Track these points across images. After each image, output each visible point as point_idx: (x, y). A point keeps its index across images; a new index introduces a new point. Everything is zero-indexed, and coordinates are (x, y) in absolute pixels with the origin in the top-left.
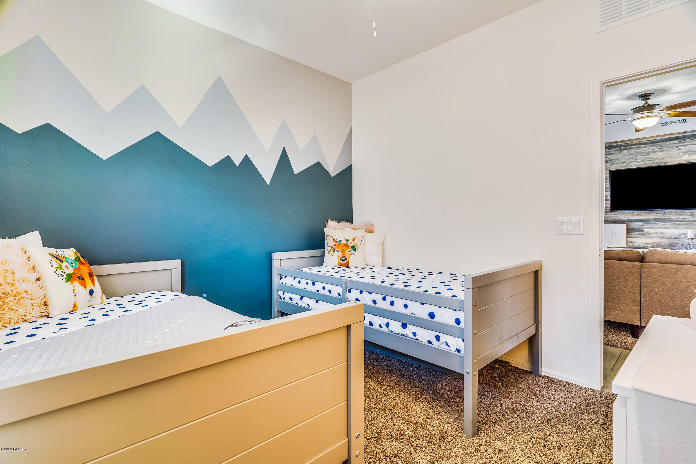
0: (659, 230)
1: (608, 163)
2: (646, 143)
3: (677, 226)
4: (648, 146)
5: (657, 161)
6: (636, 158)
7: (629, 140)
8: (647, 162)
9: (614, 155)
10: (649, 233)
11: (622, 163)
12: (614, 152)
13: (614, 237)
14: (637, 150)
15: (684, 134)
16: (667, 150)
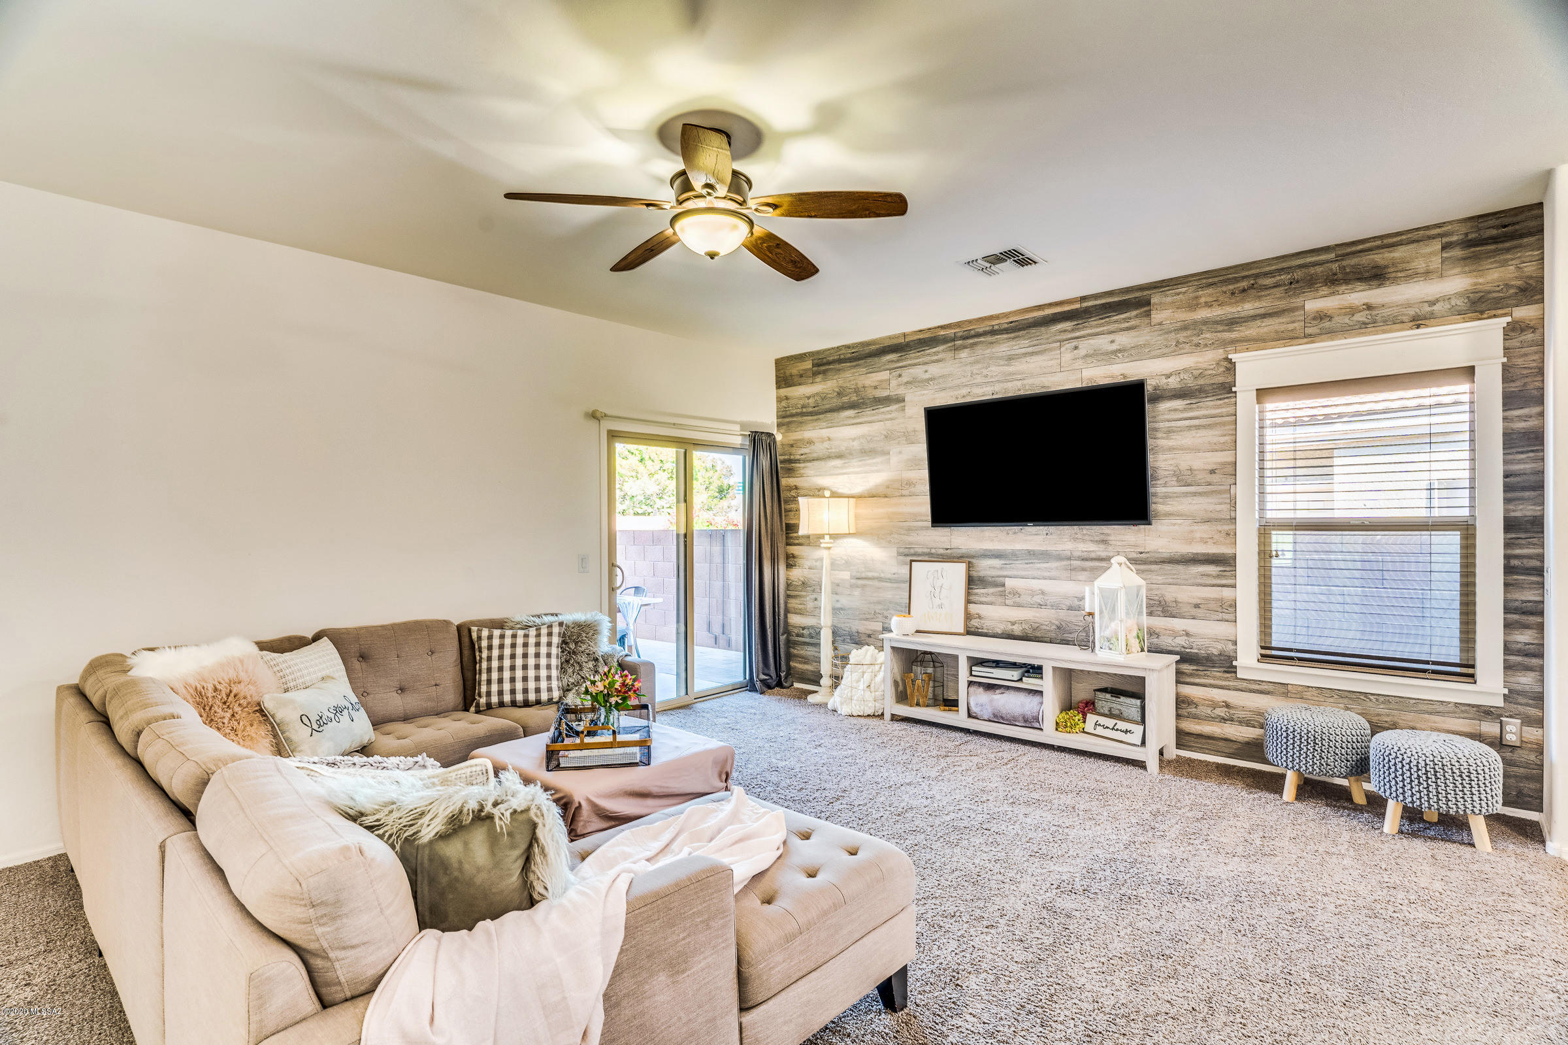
0: (1036, 584)
1: (930, 388)
2: (1006, 331)
3: (1073, 573)
4: (1010, 338)
5: (1031, 381)
6: (985, 372)
7: (970, 322)
8: (1010, 385)
9: (940, 365)
10: (1015, 593)
11: (958, 387)
12: (940, 356)
13: (937, 601)
14: (988, 351)
15: (1085, 304)
16: (1051, 350)
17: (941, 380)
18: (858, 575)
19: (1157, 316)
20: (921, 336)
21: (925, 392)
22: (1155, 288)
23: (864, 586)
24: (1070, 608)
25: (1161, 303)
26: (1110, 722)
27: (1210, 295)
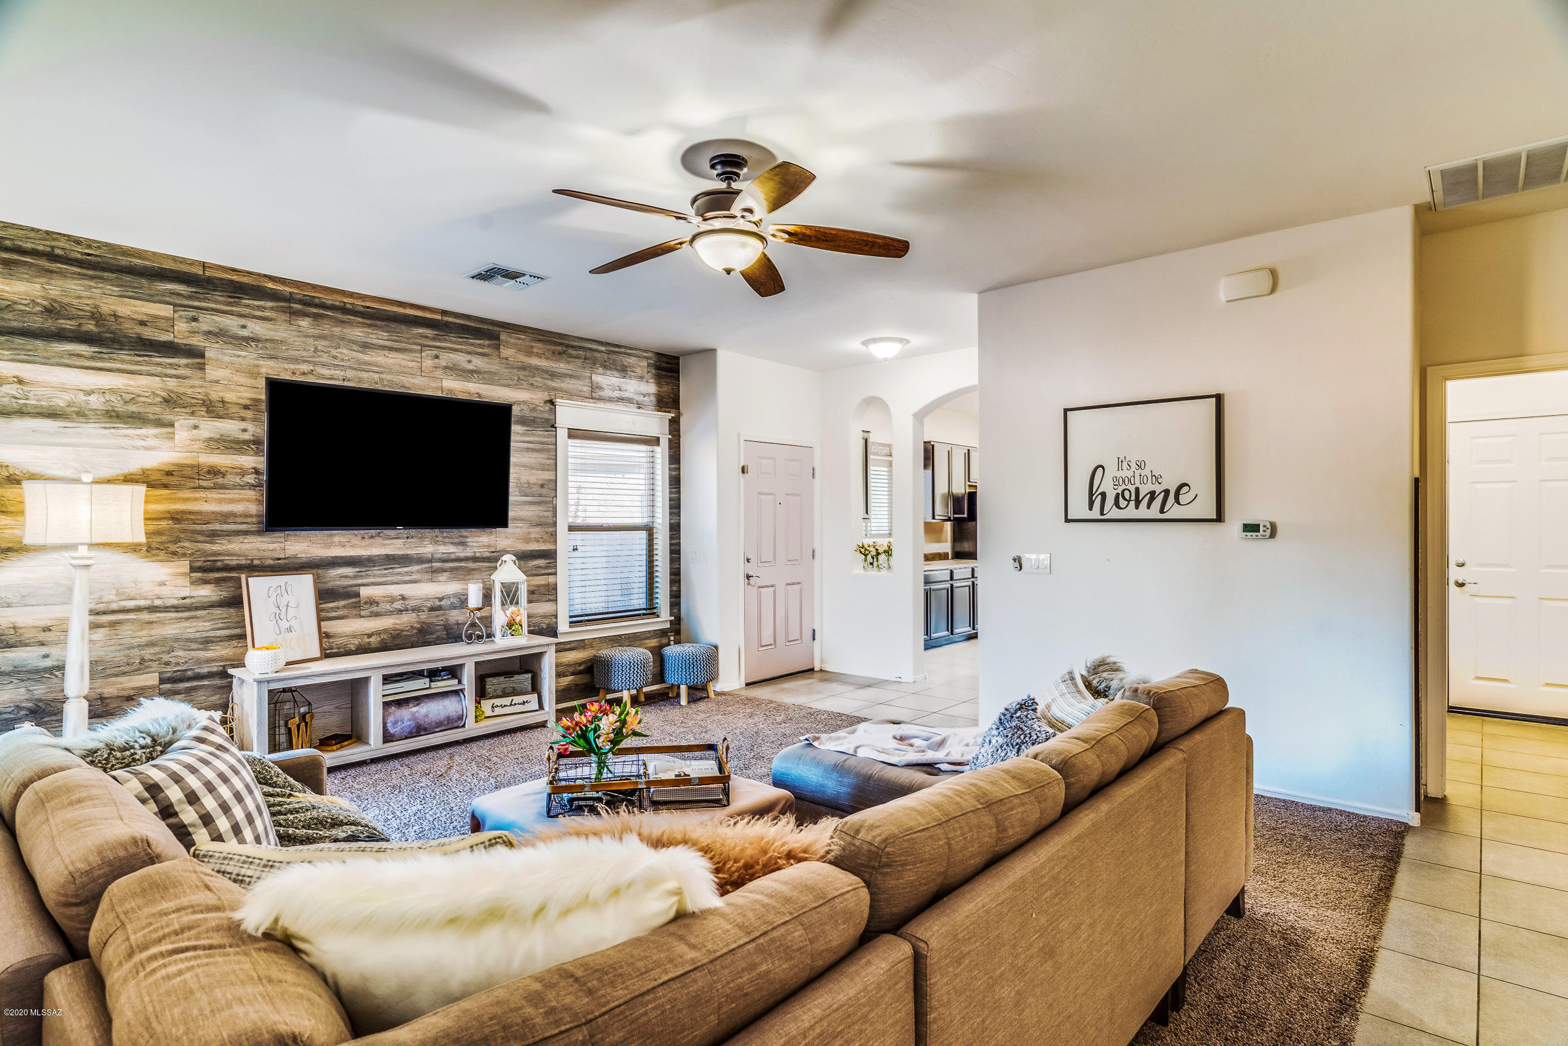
0: (395, 590)
1: (251, 349)
2: (362, 314)
3: (434, 575)
4: (365, 324)
5: (389, 377)
6: (334, 352)
7: (314, 287)
8: (365, 375)
9: (267, 324)
10: (372, 602)
11: (296, 360)
12: (267, 314)
13: (284, 625)
14: (338, 329)
15: (446, 319)
16: (411, 351)
17: (268, 345)
18: (101, 607)
19: (506, 352)
20: (235, 278)
21: (243, 353)
22: (503, 327)
23: (113, 624)
24: (432, 609)
25: (507, 342)
26: (507, 701)
27: (540, 348)
